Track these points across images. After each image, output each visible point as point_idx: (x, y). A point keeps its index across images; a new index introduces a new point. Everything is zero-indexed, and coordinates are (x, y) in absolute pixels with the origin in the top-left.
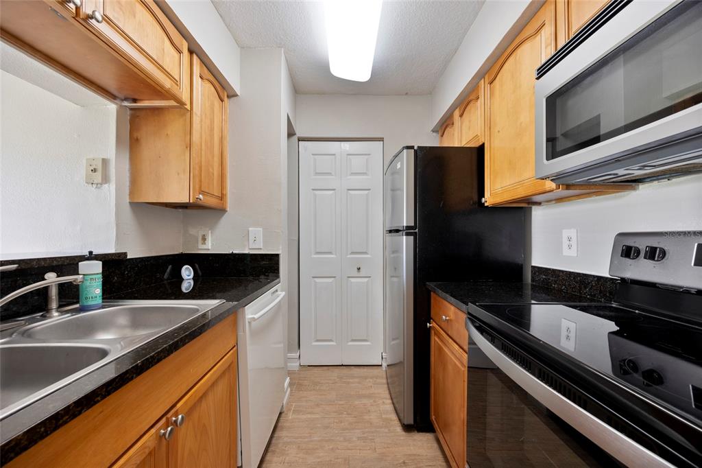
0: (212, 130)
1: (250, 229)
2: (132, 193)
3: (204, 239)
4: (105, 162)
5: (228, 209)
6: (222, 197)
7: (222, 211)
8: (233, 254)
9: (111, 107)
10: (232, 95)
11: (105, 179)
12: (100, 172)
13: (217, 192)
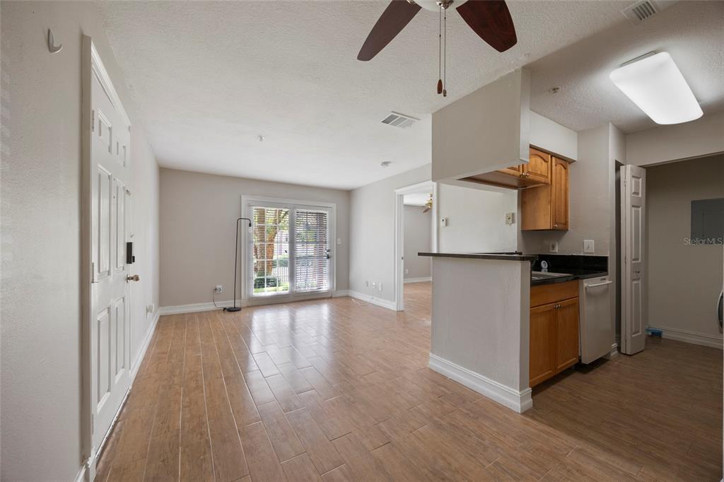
0: (561, 189)
1: (585, 241)
2: (522, 227)
3: (553, 247)
4: (513, 214)
5: (569, 229)
6: (566, 223)
7: (566, 230)
8: (572, 256)
9: (516, 191)
10: (570, 162)
11: (513, 222)
12: (511, 218)
13: (563, 221)
